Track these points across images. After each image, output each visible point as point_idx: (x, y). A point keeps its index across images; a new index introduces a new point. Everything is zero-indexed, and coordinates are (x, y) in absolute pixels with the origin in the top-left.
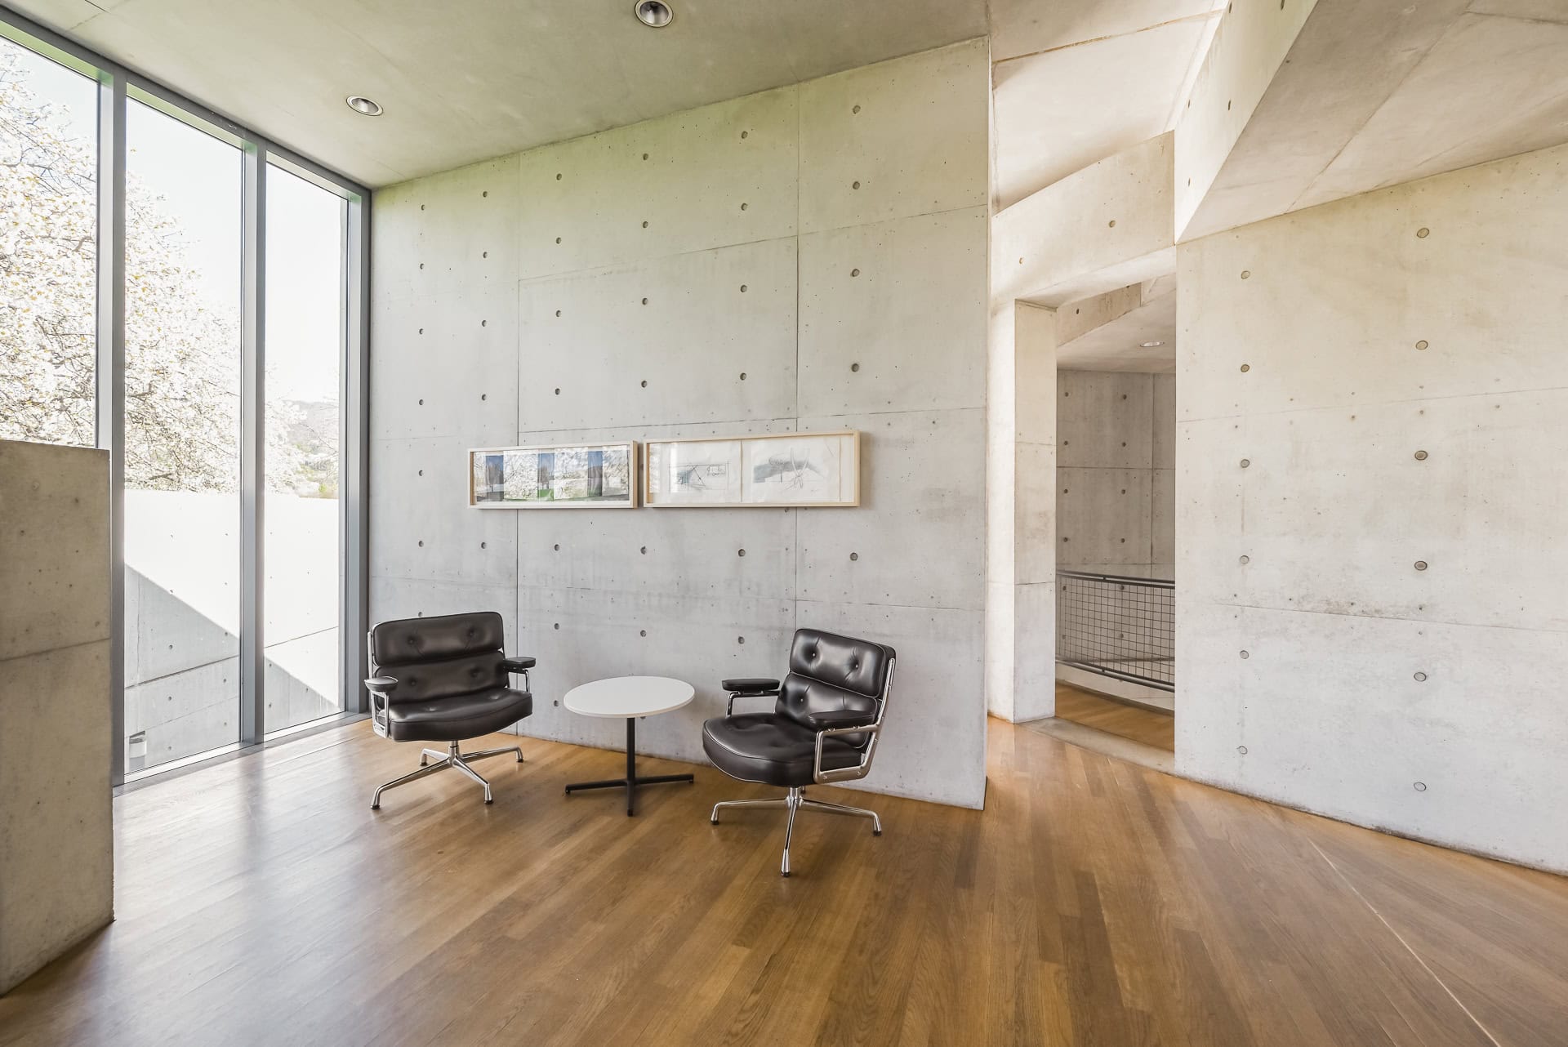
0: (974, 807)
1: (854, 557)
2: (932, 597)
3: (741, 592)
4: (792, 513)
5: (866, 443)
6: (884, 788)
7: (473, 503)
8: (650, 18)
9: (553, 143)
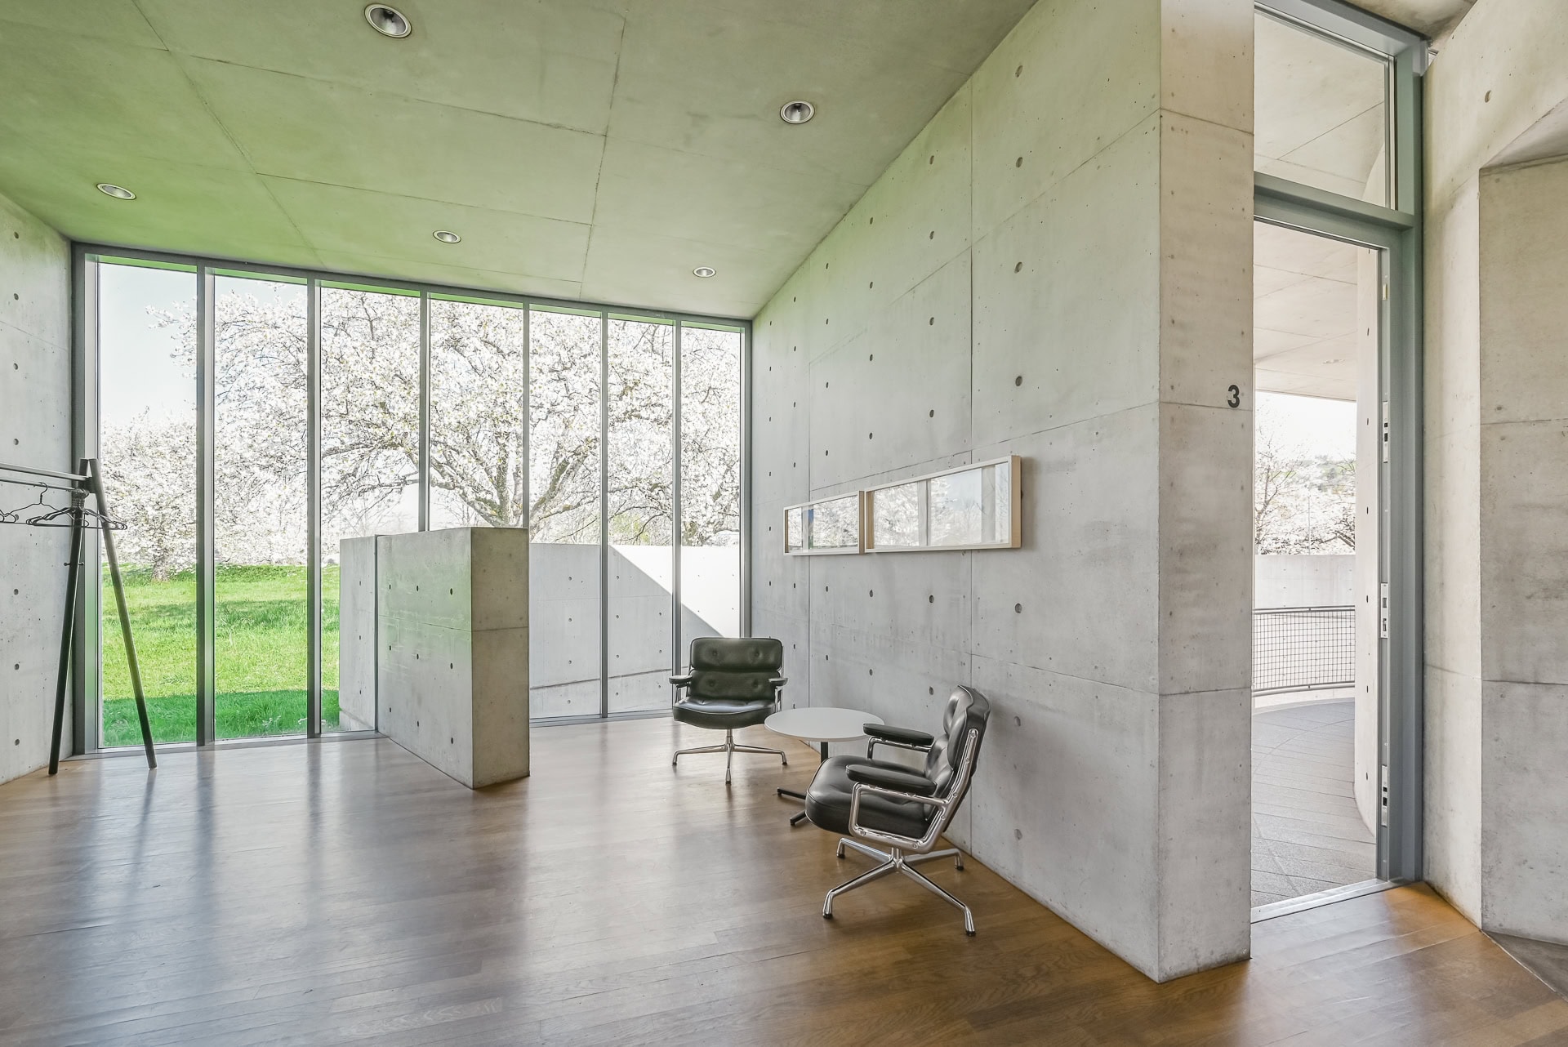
0: (1147, 974)
1: (1018, 608)
2: (1096, 667)
3: (931, 640)
4: (968, 555)
5: (1025, 472)
6: (1048, 900)
7: (787, 551)
8: (796, 117)
9: (823, 239)
